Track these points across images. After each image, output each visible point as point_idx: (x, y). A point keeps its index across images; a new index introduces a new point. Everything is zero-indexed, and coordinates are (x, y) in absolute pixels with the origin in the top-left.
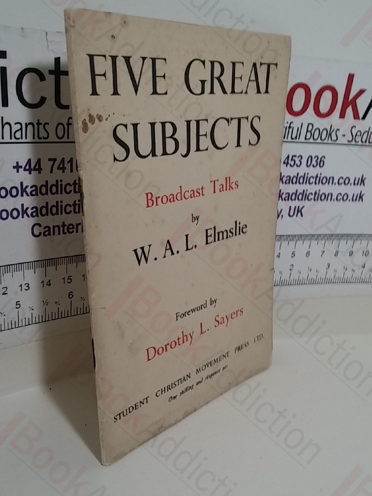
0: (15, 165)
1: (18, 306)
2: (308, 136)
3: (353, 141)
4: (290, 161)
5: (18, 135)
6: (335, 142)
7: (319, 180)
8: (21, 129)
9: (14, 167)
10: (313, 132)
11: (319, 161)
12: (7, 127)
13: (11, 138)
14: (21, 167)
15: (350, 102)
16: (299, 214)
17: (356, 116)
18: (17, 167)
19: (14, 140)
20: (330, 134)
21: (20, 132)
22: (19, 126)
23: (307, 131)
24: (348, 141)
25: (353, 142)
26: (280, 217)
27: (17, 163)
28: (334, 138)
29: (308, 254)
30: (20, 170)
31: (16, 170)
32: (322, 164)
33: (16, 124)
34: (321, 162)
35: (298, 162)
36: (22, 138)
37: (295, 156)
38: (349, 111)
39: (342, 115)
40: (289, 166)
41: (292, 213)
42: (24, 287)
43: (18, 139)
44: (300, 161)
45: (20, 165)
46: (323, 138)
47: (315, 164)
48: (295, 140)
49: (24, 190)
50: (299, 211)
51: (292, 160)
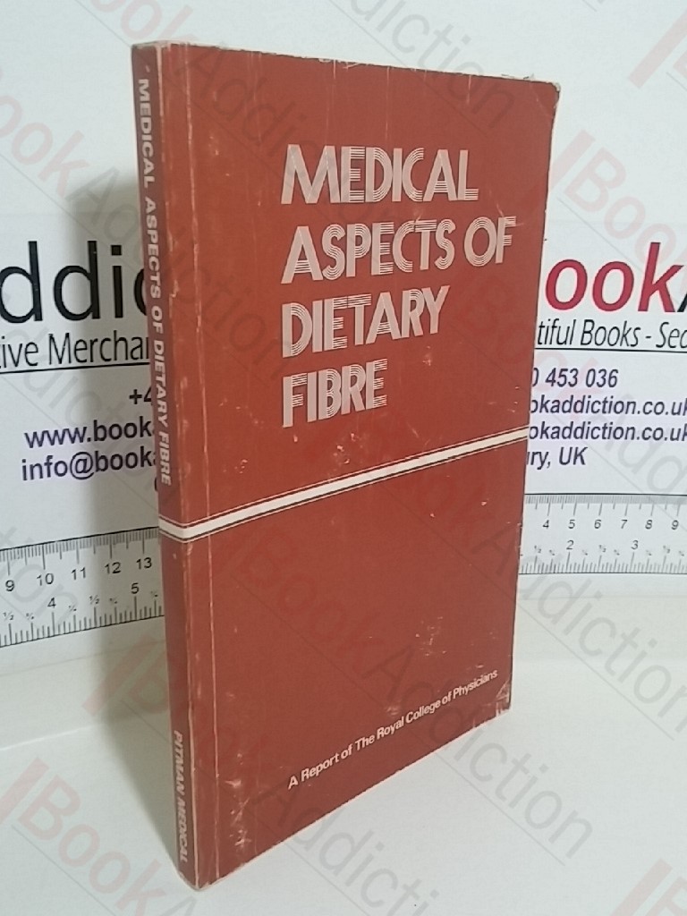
0: (132, 393)
1: (135, 590)
2: (586, 340)
3: (666, 345)
4: (557, 379)
5: (137, 353)
6: (633, 349)
7: (609, 406)
8: (140, 346)
9: (131, 397)
10: (593, 332)
11: (607, 377)
12: (121, 343)
13: (127, 359)
14: (140, 396)
15: (655, 286)
16: (579, 459)
17: (668, 307)
18: (135, 396)
19: (130, 361)
20: (624, 336)
21: (139, 350)
22: (137, 342)
23: (585, 332)
24: (658, 346)
25: (666, 347)
26: (546, 464)
27: (136, 391)
28: (631, 340)
29: (598, 524)
30: (139, 400)
31: (133, 400)
32: (612, 382)
33: (134, 339)
34: (611, 378)
35: (570, 379)
36: (142, 358)
37: (566, 370)
38: (656, 298)
39: (643, 306)
40: (555, 384)
41: (565, 460)
42: (145, 563)
43: (136, 359)
44: (575, 377)
45: (139, 393)
46: (612, 342)
47: (601, 382)
48: (563, 346)
49: (144, 428)
50: (578, 455)
51: (560, 376)
